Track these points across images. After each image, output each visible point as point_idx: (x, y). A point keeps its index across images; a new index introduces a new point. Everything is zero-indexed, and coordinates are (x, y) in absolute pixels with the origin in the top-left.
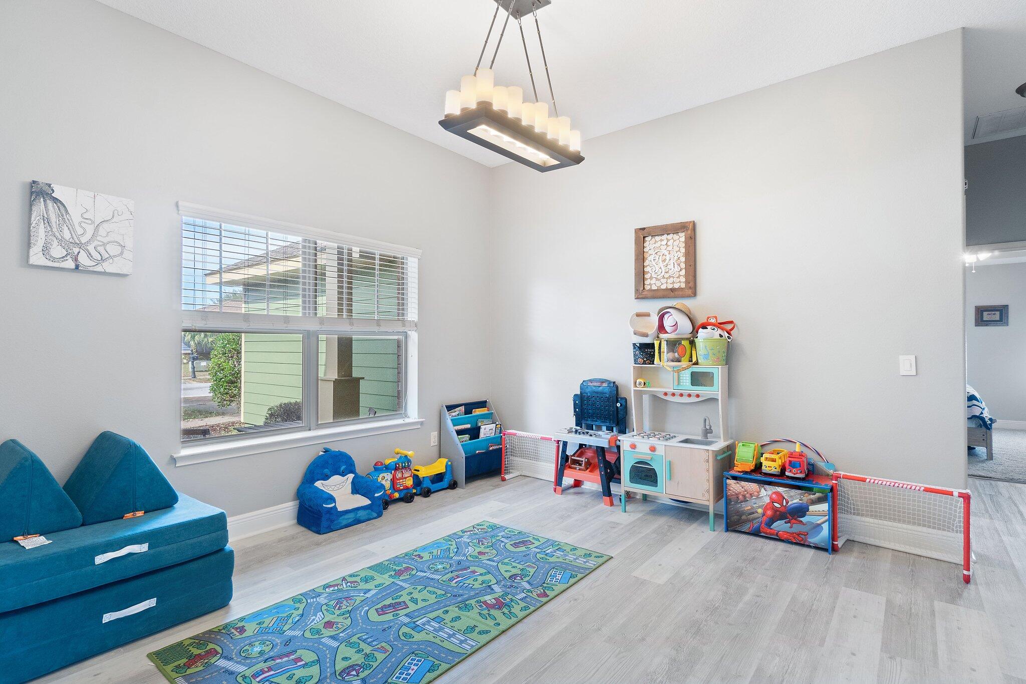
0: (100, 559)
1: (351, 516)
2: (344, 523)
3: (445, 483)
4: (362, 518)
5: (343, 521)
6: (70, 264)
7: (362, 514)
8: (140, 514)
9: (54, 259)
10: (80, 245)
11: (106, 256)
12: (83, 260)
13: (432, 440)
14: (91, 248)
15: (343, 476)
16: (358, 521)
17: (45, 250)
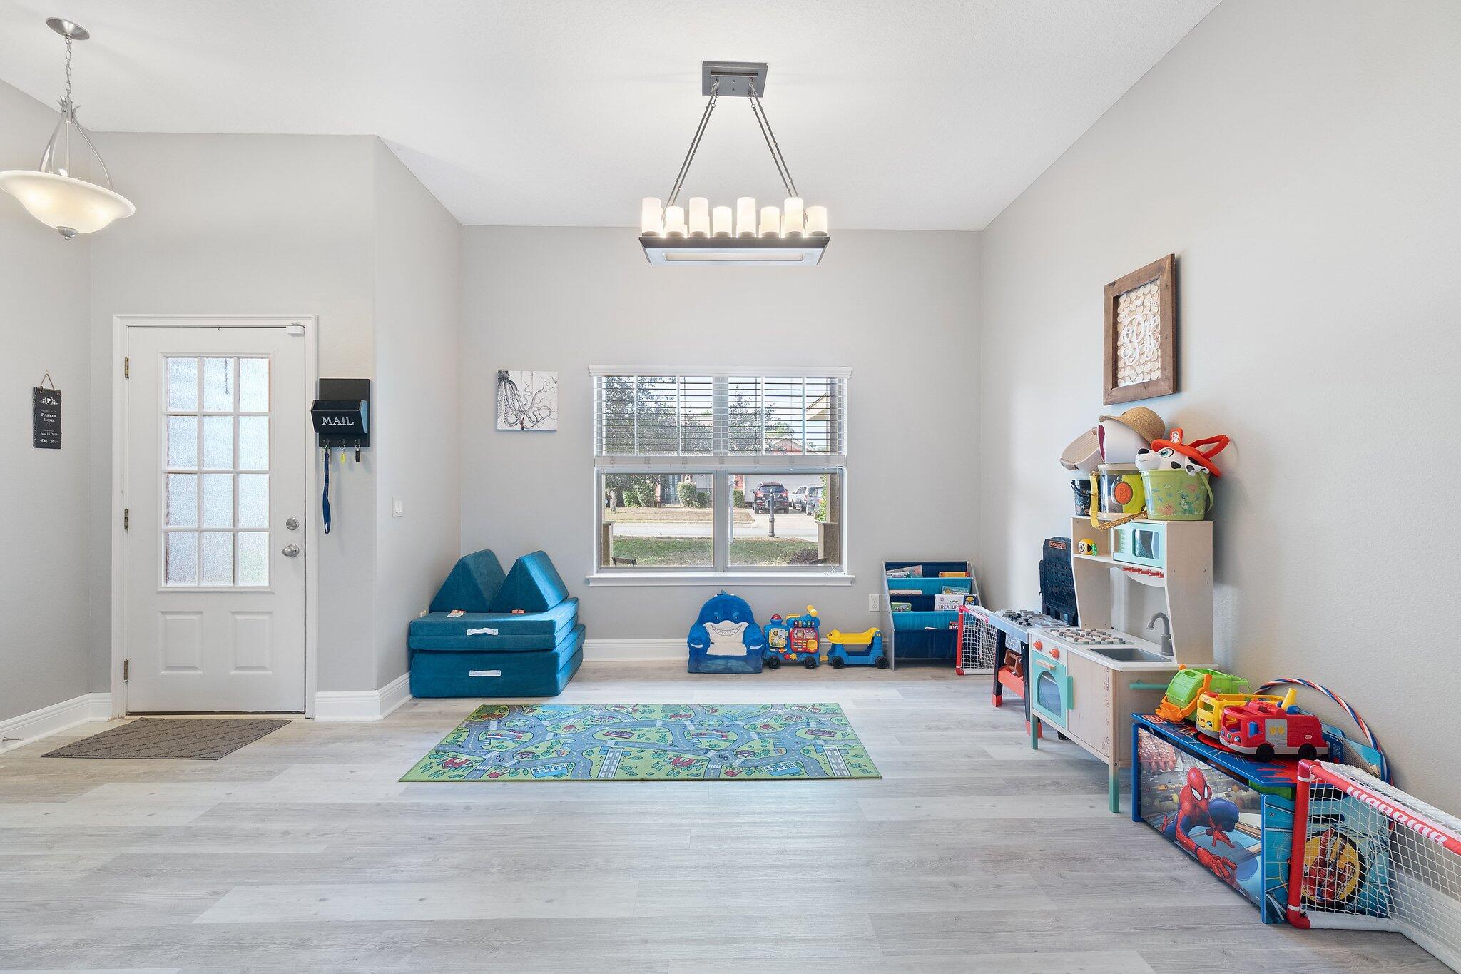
0: (470, 632)
1: (722, 662)
2: (713, 668)
3: (871, 659)
4: (734, 669)
5: (713, 665)
6: (519, 427)
7: (732, 663)
8: (522, 612)
9: (510, 425)
10: (524, 412)
11: (539, 418)
12: (527, 423)
13: (871, 604)
14: (530, 413)
15: (736, 623)
16: (728, 671)
17: (506, 418)
